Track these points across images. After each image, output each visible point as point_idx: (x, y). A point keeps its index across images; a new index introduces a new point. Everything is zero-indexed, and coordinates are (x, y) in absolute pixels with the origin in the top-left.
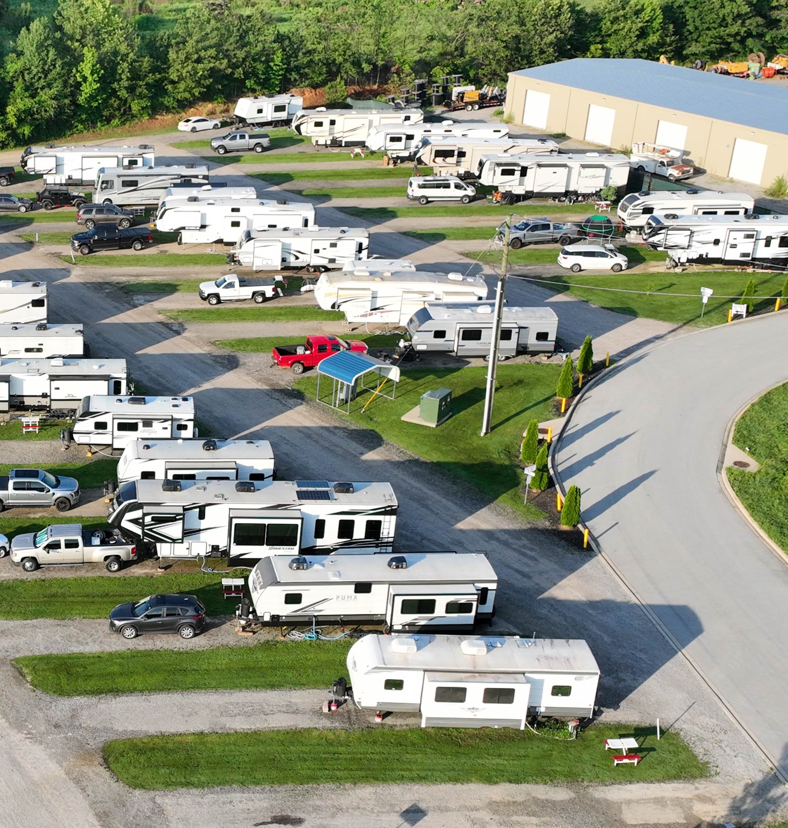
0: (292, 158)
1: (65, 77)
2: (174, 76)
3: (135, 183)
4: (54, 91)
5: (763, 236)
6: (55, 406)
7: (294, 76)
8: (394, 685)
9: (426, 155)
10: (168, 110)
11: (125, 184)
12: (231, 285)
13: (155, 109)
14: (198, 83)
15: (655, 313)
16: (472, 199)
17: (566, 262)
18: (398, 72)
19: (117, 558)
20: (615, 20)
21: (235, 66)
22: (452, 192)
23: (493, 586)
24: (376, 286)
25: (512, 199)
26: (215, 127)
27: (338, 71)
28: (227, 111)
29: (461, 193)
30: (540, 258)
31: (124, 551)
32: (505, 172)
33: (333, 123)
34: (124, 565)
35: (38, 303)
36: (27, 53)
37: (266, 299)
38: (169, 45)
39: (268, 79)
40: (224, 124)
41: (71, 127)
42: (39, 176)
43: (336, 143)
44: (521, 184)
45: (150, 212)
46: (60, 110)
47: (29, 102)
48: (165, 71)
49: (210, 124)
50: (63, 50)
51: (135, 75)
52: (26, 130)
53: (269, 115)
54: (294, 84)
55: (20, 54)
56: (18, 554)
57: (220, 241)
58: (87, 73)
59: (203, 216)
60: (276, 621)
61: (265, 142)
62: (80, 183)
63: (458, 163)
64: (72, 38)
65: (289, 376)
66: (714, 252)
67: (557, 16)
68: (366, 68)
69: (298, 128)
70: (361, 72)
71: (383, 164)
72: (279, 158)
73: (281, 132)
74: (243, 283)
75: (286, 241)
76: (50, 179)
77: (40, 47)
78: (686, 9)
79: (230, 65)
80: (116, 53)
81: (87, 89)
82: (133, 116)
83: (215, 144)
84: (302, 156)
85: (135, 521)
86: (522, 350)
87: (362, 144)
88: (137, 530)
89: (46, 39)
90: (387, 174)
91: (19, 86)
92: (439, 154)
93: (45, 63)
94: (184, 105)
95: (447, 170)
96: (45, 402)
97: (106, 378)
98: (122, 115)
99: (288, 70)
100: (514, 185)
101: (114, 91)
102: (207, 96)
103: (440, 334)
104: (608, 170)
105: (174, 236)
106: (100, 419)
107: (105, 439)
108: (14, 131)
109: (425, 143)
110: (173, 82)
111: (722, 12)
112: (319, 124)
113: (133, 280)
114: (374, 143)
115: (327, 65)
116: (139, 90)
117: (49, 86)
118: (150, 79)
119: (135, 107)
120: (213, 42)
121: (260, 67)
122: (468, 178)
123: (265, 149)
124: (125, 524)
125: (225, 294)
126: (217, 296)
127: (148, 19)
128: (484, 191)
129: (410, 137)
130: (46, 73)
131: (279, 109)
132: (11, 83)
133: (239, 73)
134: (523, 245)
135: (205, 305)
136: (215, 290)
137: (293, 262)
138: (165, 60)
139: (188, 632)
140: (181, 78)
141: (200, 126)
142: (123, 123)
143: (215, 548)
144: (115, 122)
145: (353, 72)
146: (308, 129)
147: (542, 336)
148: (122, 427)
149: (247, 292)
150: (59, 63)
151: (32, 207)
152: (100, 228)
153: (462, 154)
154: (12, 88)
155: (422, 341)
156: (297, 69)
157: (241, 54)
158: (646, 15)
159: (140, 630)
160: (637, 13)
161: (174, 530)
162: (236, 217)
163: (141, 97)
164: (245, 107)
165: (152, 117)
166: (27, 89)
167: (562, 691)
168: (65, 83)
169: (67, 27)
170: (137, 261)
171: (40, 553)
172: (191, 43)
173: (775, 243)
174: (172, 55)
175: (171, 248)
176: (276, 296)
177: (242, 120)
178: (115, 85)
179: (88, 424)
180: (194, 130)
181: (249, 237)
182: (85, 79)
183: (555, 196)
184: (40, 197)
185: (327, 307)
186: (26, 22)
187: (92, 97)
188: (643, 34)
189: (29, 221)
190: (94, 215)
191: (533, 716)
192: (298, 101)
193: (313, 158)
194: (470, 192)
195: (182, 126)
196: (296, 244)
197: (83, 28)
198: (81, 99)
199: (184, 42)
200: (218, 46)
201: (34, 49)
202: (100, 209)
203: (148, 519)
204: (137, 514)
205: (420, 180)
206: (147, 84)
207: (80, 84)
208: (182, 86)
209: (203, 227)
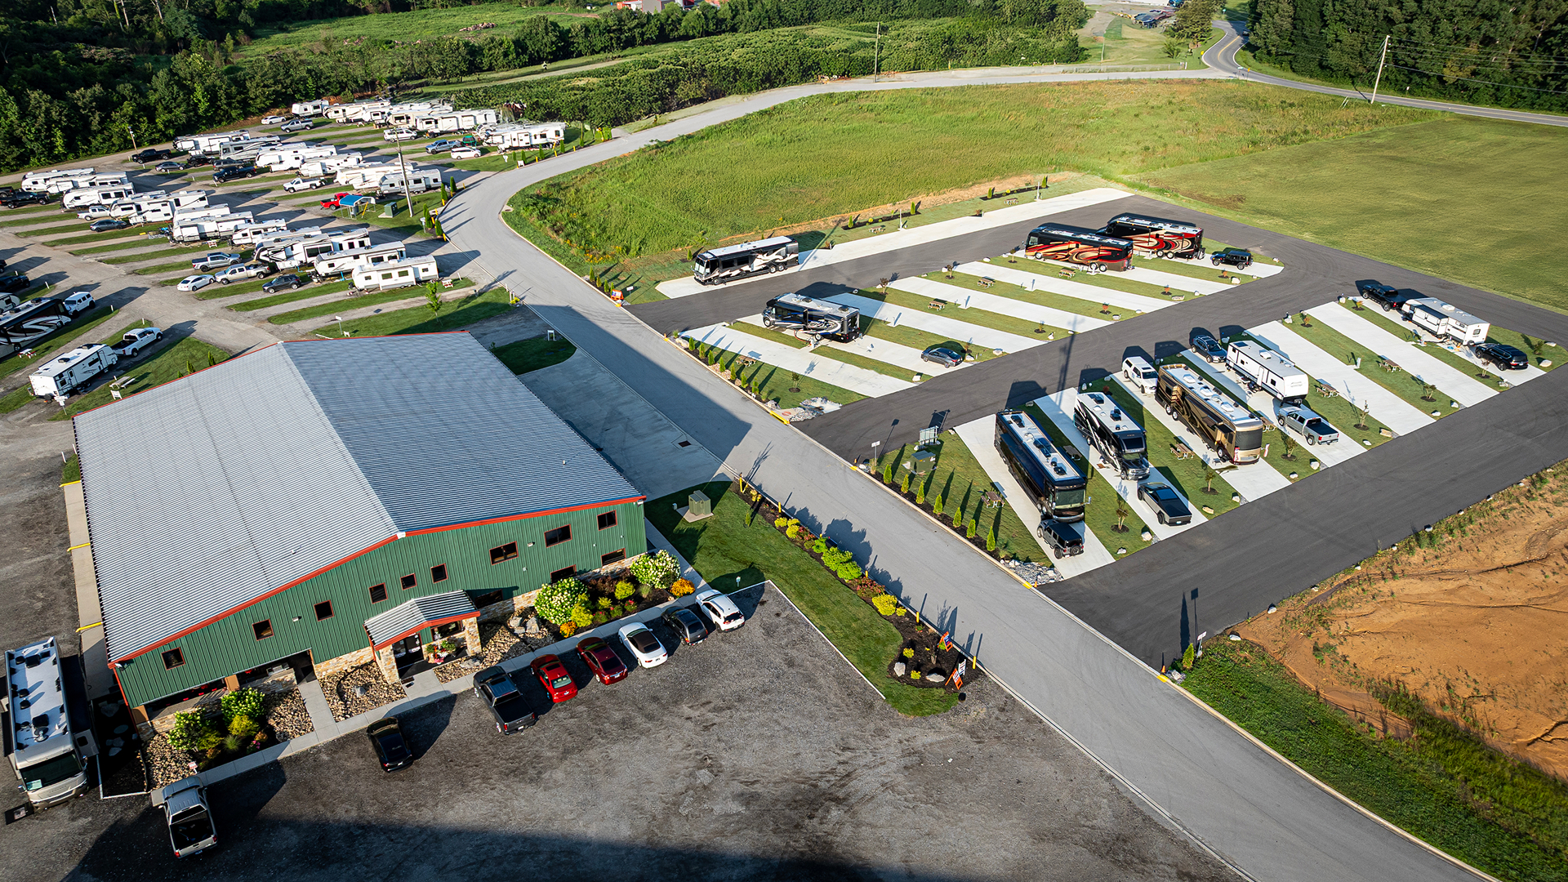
0: (327, 130)
1: (188, 101)
2: (252, 96)
3: (241, 148)
4: (182, 109)
5: (533, 135)
6: (222, 235)
7: (322, 90)
8: (368, 278)
9: (391, 120)
10: (254, 114)
11: (236, 149)
12: (298, 183)
13: (246, 114)
14: (267, 98)
15: (488, 169)
16: (416, 137)
17: (454, 156)
18: (380, 85)
19: (262, 273)
20: (490, 49)
21: (286, 88)
22: (405, 135)
23: (404, 249)
24: (363, 171)
25: (434, 135)
26: (283, 120)
27: (346, 86)
28: (288, 112)
29: (410, 135)
30: (444, 157)
31: (264, 269)
32: (427, 123)
33: (344, 111)
34: (266, 275)
35: (202, 199)
36: (160, 89)
37: (317, 187)
38: (245, 80)
39: (307, 93)
40: (287, 119)
41: (198, 128)
42: (186, 152)
43: (348, 121)
44: (436, 127)
45: (253, 161)
46: (189, 119)
47: (169, 116)
48: (247, 93)
49: (280, 119)
50: (182, 87)
51: (229, 96)
52: (171, 132)
53: (311, 111)
54: (323, 94)
55: (156, 90)
56: (219, 279)
57: (292, 169)
58: (200, 97)
59: (280, 157)
60: (327, 275)
61: (310, 124)
62: (211, 153)
63: (408, 122)
64: (186, 79)
65: (329, 212)
66: (515, 144)
67: (458, 49)
68: (361, 83)
69: (326, 115)
70: (358, 85)
71: (374, 128)
72: (319, 131)
73: (319, 119)
74: (304, 181)
75: (323, 161)
76: (193, 153)
77: (167, 85)
78: (526, 41)
79: (283, 87)
80: (215, 86)
81: (203, 107)
82: (234, 119)
83: (283, 128)
84: (332, 129)
85: (265, 256)
86: (429, 188)
87: (361, 120)
88: (267, 259)
89: (170, 81)
90: (376, 132)
91: (160, 108)
92: (397, 118)
93: (173, 94)
94: (263, 111)
95: (404, 126)
96: (217, 234)
97: (244, 219)
98: (228, 119)
99: (318, 88)
100: (432, 128)
101: (219, 107)
102: (275, 105)
103: (392, 185)
104: (475, 117)
105: (267, 169)
106: (244, 232)
107: (248, 241)
108: (164, 132)
109: (389, 114)
110: (252, 99)
111: (544, 41)
112: (337, 112)
113: (250, 190)
114: (367, 118)
115: (339, 83)
116: (233, 105)
117: (179, 106)
118: (239, 98)
119: (234, 114)
120: (271, 76)
121: (301, 87)
122: (414, 129)
123: (311, 128)
124: (261, 257)
125: (297, 187)
126: (293, 188)
127: (231, 68)
128: (421, 134)
129: (383, 113)
130: (175, 99)
131: (316, 107)
132: (155, 107)
133: (290, 91)
134: (437, 152)
135: (288, 193)
136: (291, 186)
137: (329, 171)
138: (245, 88)
139: (295, 286)
140: (257, 97)
141: (274, 121)
142: (229, 124)
143: (301, 262)
144: (224, 123)
145: (354, 86)
146: (332, 115)
147: (436, 180)
148: (255, 233)
149: (307, 185)
150: (181, 93)
151: (186, 167)
152: (226, 169)
153: (408, 118)
154: (156, 109)
155: (386, 190)
156: (322, 86)
157: (288, 81)
158: (505, 45)
159: (276, 289)
160: (501, 44)
161: (282, 255)
162: (296, 155)
163: (235, 108)
164: (296, 108)
165: (245, 119)
166: (165, 109)
167: (425, 270)
168: (188, 104)
169: (181, 73)
170: (251, 182)
171: (228, 276)
172: (258, 77)
173: (538, 137)
174: (248, 84)
175: (268, 175)
176: (322, 185)
177: (297, 115)
178: (219, 103)
179: (239, 235)
180: (271, 123)
181: (303, 162)
182: (200, 101)
183: (455, 132)
184: (190, 161)
185: (343, 184)
186: (154, 73)
187: (206, 111)
188: (506, 55)
189: (186, 174)
190: (222, 165)
191: (418, 281)
192: (326, 103)
193: (337, 129)
194: (414, 134)
195: (263, 121)
196: (328, 162)
197: (191, 74)
198: (200, 112)
199: (254, 77)
200: (274, 77)
201: (163, 86)
202: (225, 162)
203: (270, 253)
204: (265, 252)
205: (389, 131)
206: (238, 101)
207: (197, 104)
208: (258, 101)
209: (281, 162)
